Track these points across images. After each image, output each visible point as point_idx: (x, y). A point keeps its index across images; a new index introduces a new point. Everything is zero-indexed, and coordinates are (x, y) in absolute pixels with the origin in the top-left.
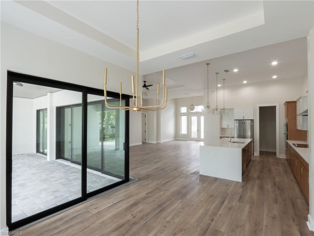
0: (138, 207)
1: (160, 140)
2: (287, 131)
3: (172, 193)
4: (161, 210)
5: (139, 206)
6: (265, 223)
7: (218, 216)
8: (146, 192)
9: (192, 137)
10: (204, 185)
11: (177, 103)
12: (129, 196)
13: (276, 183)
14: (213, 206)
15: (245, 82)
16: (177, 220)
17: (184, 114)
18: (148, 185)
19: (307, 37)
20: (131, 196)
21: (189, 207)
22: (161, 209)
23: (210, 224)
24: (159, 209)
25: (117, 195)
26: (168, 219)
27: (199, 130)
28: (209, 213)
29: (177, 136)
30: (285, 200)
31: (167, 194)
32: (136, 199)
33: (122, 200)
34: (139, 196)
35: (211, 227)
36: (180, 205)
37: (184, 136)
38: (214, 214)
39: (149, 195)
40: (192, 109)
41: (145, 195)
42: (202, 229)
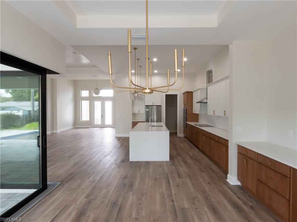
0: (88, 216)
1: (56, 130)
2: (187, 115)
3: (116, 187)
4: (120, 210)
5: (88, 214)
6: (207, 189)
7: (174, 195)
8: (84, 195)
9: (95, 123)
10: (142, 171)
11: (77, 86)
12: (63, 207)
13: (192, 157)
14: (164, 189)
15: (156, 71)
16: (143, 213)
17: (85, 99)
18: (79, 186)
19: (229, 45)
20: (66, 207)
21: (144, 196)
22: (119, 208)
23: (174, 205)
24: (116, 210)
25: (43, 212)
26: (134, 216)
27: (103, 116)
28: (166, 196)
29: (77, 123)
30: (206, 168)
31: (112, 190)
32: (78, 208)
33: (56, 216)
34: (78, 203)
35: (176, 207)
36: (134, 197)
37: (86, 123)
38: (170, 195)
39: (91, 197)
40: (97, 93)
41: (85, 199)
42: (171, 213)
